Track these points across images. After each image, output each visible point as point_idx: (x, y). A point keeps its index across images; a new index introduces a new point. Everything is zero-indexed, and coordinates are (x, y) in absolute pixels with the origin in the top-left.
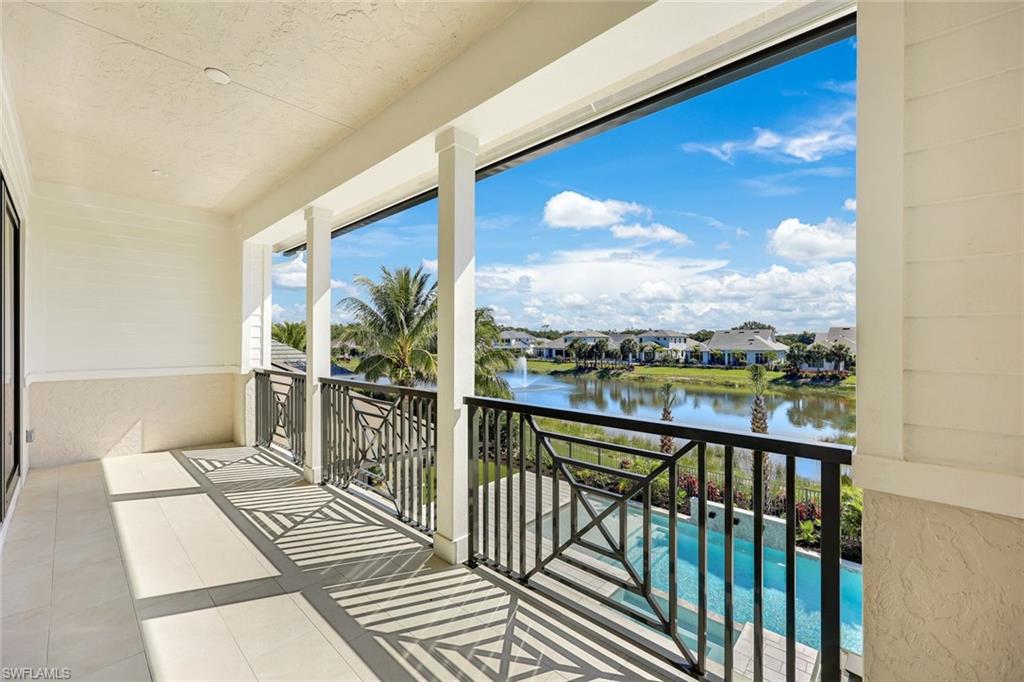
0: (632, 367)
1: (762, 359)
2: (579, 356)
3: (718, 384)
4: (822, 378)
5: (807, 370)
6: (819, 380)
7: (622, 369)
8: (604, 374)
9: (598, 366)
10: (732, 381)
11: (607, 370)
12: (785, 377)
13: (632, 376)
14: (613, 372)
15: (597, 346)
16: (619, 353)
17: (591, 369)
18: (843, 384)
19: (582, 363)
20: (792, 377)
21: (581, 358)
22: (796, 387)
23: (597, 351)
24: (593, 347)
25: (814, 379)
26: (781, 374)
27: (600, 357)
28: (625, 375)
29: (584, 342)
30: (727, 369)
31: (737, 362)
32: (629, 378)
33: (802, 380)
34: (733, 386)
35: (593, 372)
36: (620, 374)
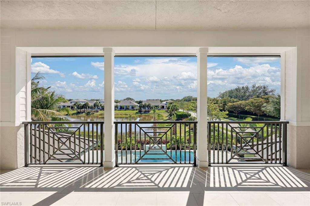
0: (98, 111)
1: (133, 108)
2: (78, 108)
3: (123, 115)
4: (146, 111)
5: (143, 110)
6: (145, 112)
7: (94, 112)
8: (88, 114)
9: (85, 111)
10: (127, 114)
11: (89, 112)
12: (139, 112)
13: (98, 114)
14: (91, 113)
15: (85, 105)
16: (93, 106)
17: (83, 113)
18: (150, 112)
19: (79, 110)
20: (140, 111)
21: (79, 109)
22: (141, 114)
23: (85, 106)
24: (84, 105)
25: (144, 112)
26: (138, 111)
27: (86, 108)
28: (96, 114)
29: (79, 103)
30: (125, 110)
31: (127, 109)
32: (97, 115)
33: (142, 112)
34: (127, 115)
35: (84, 114)
36: (94, 113)
